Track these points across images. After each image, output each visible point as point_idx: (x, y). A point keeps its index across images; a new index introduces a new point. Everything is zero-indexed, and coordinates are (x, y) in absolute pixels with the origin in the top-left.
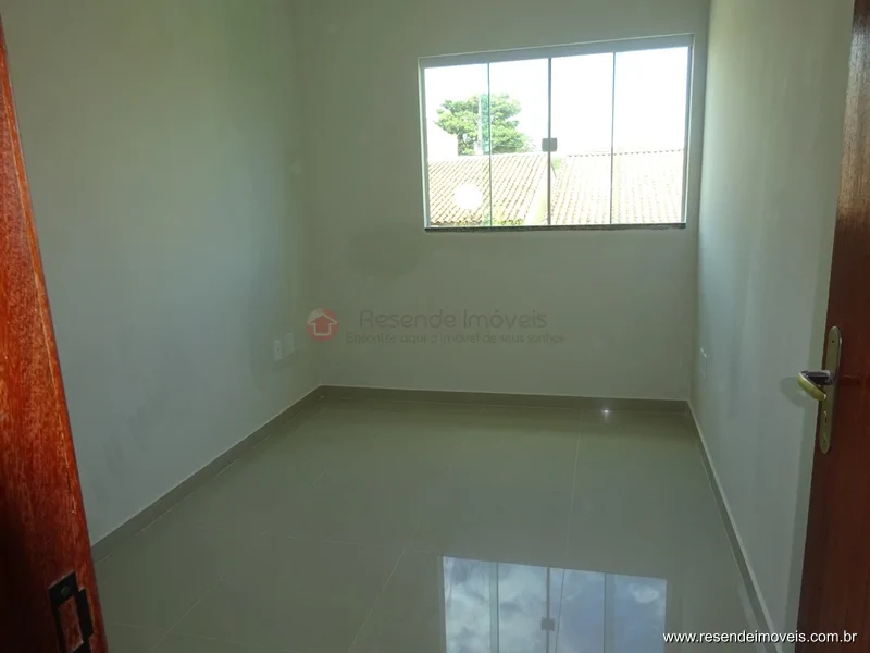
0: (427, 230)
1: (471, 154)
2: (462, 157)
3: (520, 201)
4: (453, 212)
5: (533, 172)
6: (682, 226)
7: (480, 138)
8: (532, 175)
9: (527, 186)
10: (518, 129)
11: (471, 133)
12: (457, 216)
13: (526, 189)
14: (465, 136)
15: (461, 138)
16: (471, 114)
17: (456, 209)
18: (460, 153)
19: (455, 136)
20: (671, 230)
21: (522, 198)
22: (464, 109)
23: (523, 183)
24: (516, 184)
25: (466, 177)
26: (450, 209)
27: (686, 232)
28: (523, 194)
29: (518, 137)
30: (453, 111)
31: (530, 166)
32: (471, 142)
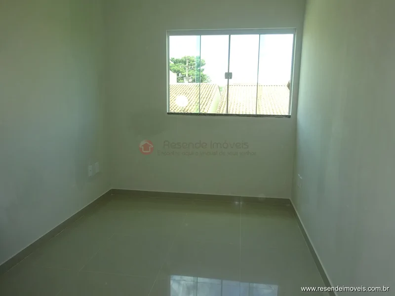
0: (168, 113)
1: (182, 82)
2: (178, 84)
3: (205, 104)
4: (175, 108)
5: (211, 92)
6: (289, 117)
7: (187, 75)
8: (211, 93)
9: (209, 97)
10: (204, 73)
11: (183, 73)
12: (177, 109)
13: (208, 99)
14: (180, 74)
15: (178, 75)
16: (183, 65)
17: (176, 106)
18: (178, 82)
19: (176, 74)
20: (284, 118)
21: (206, 103)
22: (180, 62)
23: (206, 96)
24: (204, 96)
25: (181, 92)
26: (173, 106)
27: (290, 120)
28: (207, 101)
29: (204, 76)
30: (175, 63)
31: (210, 89)
32: (183, 77)
